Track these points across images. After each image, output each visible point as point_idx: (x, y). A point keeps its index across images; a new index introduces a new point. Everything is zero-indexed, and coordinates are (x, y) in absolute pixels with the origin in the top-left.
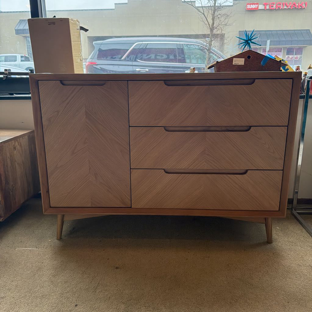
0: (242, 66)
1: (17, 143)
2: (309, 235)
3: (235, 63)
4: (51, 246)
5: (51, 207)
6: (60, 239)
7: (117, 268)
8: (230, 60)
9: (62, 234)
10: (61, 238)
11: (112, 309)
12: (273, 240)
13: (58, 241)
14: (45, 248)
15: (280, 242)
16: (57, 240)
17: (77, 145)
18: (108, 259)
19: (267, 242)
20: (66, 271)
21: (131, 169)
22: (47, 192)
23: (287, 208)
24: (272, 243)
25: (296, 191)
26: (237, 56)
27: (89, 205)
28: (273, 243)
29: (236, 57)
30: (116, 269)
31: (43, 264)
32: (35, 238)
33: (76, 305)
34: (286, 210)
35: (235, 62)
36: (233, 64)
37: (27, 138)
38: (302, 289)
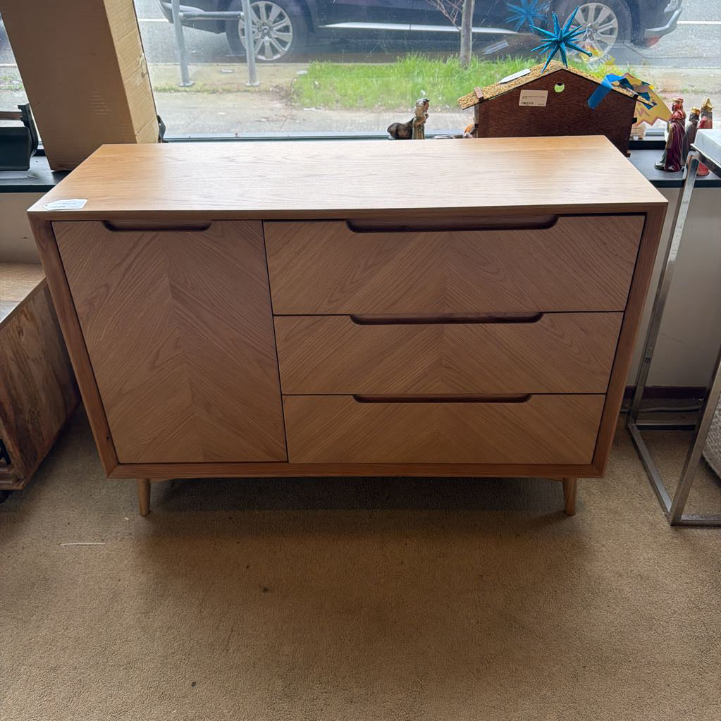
0: (542, 110)
1: (23, 317)
2: (652, 491)
3: (525, 103)
4: (130, 534)
5: (119, 464)
6: (148, 514)
7: (265, 590)
8: (514, 95)
9: (151, 501)
10: (150, 512)
11: (260, 692)
12: (577, 505)
13: (143, 518)
14: (119, 539)
15: (589, 511)
16: (140, 517)
17: (158, 352)
18: (248, 567)
19: (564, 512)
20: (167, 602)
21: (282, 394)
22: (108, 438)
23: (621, 413)
24: (574, 514)
25: (646, 356)
26: (530, 84)
27: (200, 459)
28: (577, 514)
29: (528, 86)
30: (264, 594)
31: (120, 583)
32: (96, 513)
33: (194, 684)
34: (617, 418)
35: (525, 100)
36: (520, 105)
37: (43, 294)
38: (614, 634)
